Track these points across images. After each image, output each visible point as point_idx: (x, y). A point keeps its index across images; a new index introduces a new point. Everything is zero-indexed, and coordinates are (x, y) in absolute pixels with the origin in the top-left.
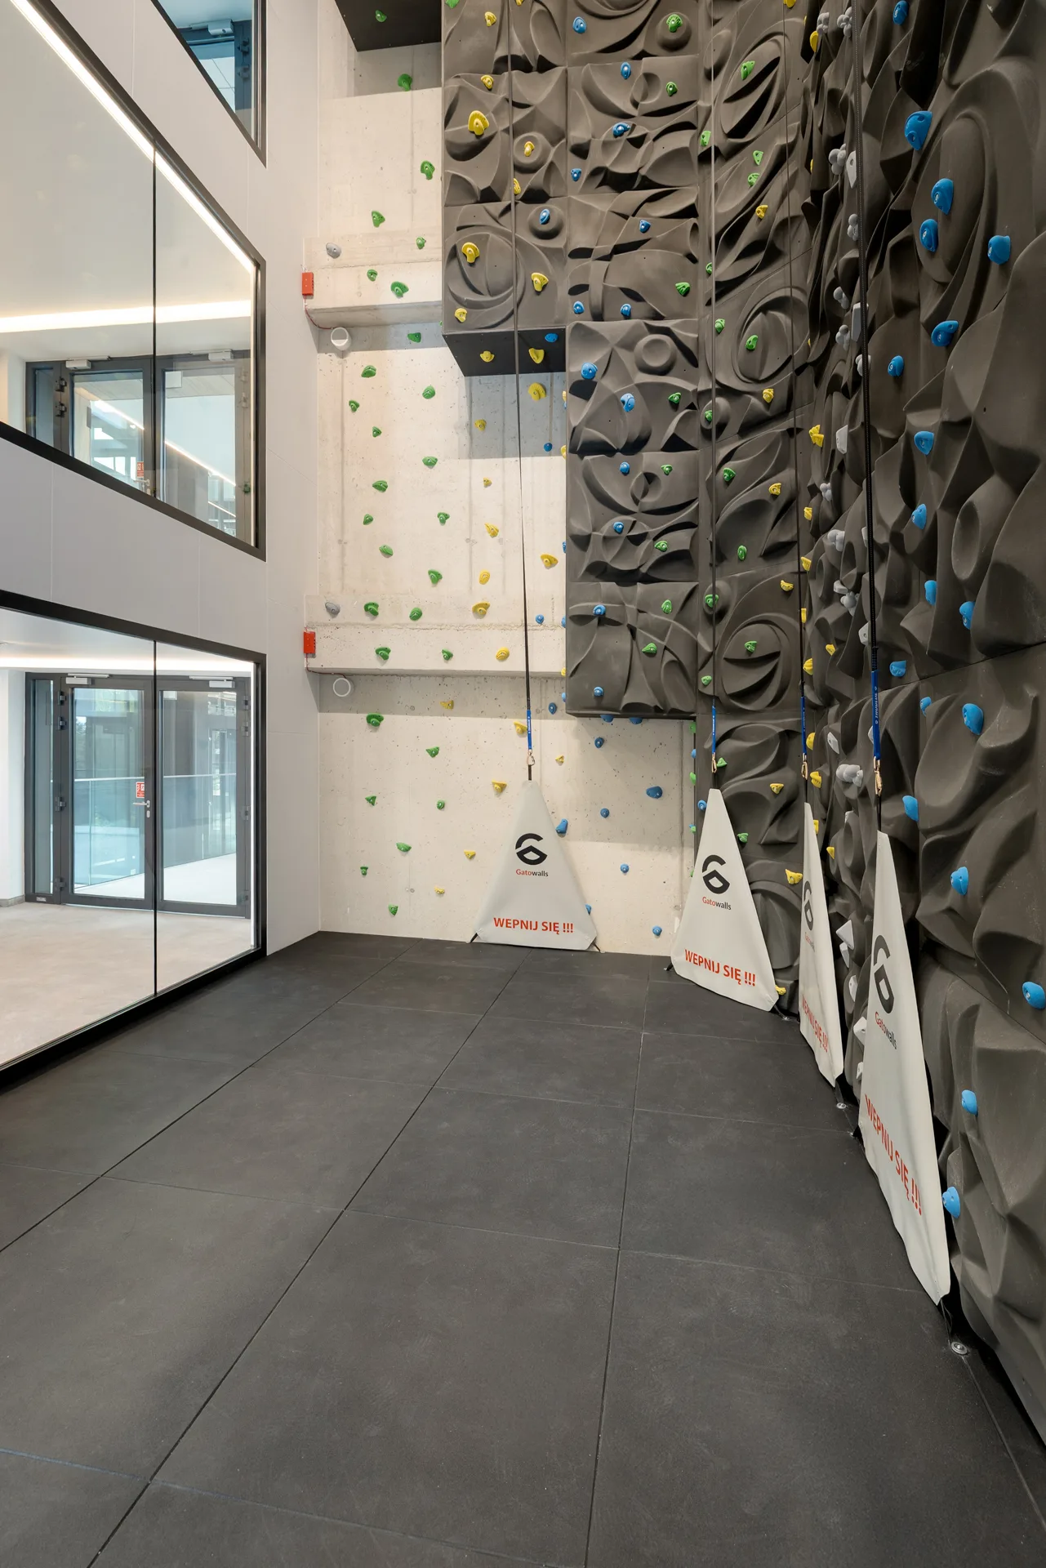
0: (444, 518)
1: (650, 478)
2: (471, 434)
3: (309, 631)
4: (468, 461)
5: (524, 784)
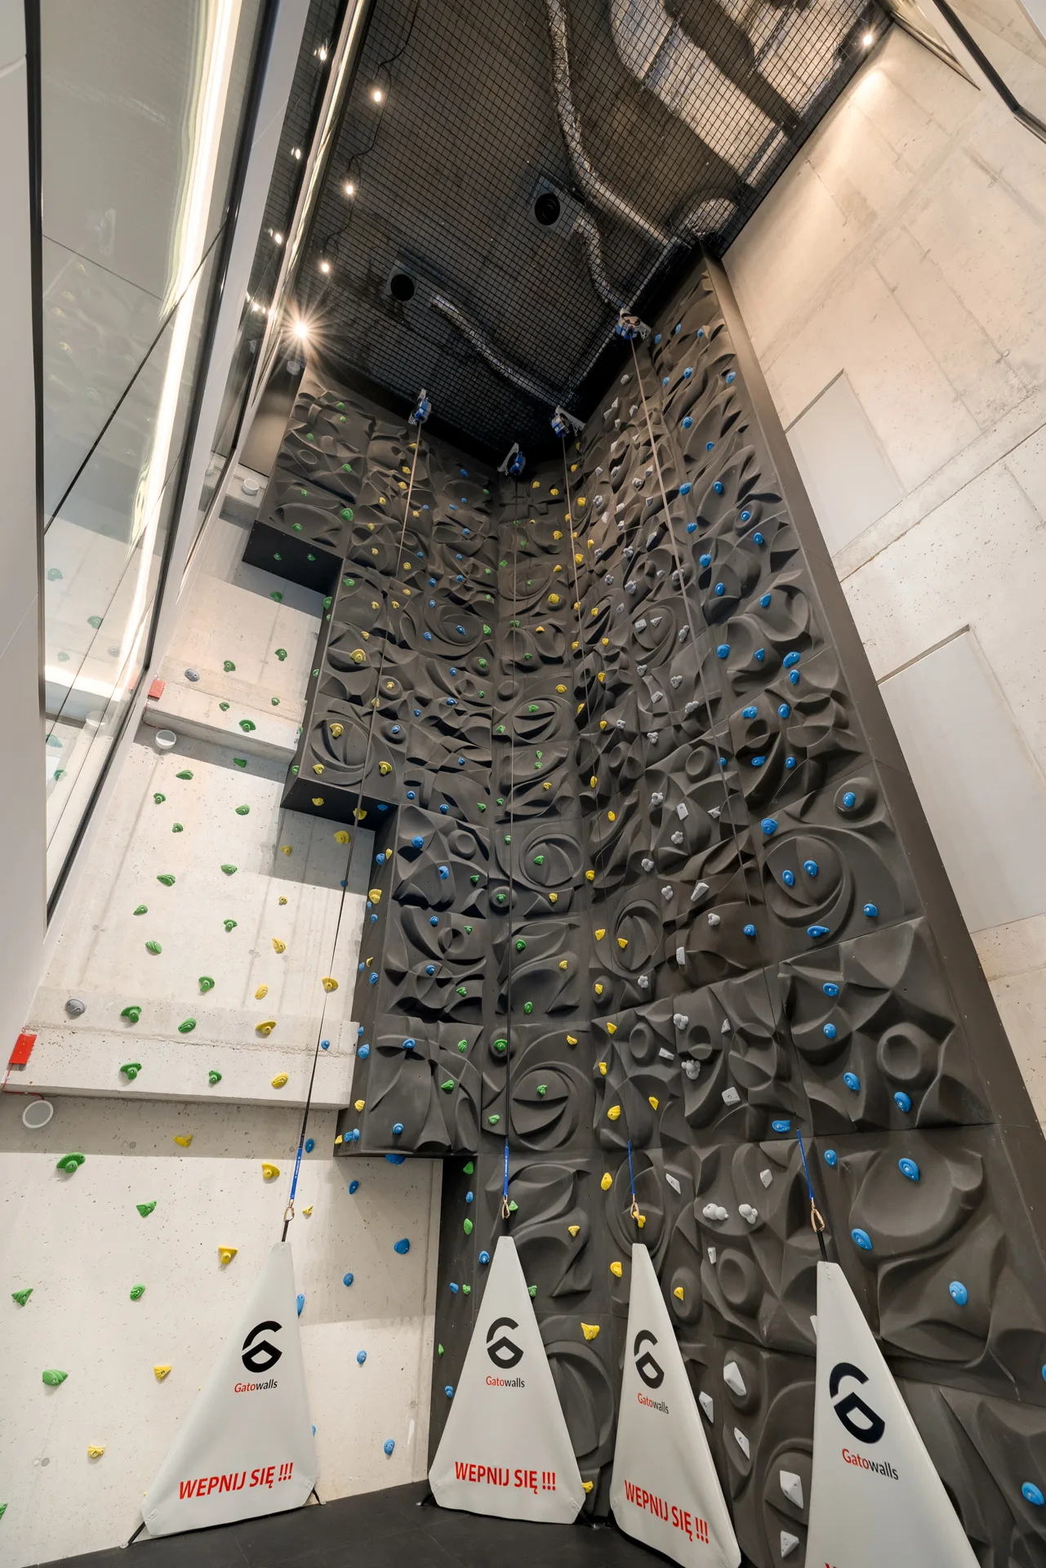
0: (230, 926)
1: (456, 933)
2: (275, 855)
3: (28, 1033)
4: (268, 877)
5: (277, 1249)
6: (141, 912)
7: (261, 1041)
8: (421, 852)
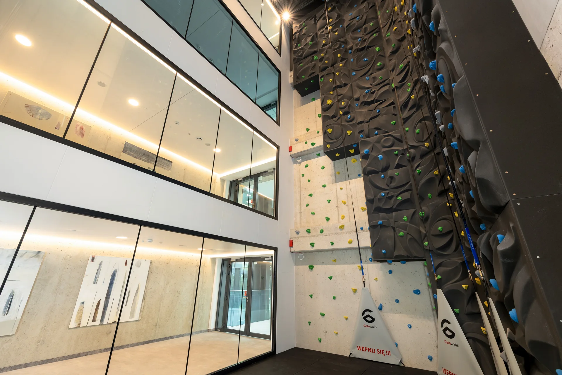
0: (329, 201)
1: (392, 178)
2: (335, 176)
3: (291, 240)
4: (335, 184)
5: (363, 289)
6: (308, 205)
7: (342, 231)
8: (369, 154)
